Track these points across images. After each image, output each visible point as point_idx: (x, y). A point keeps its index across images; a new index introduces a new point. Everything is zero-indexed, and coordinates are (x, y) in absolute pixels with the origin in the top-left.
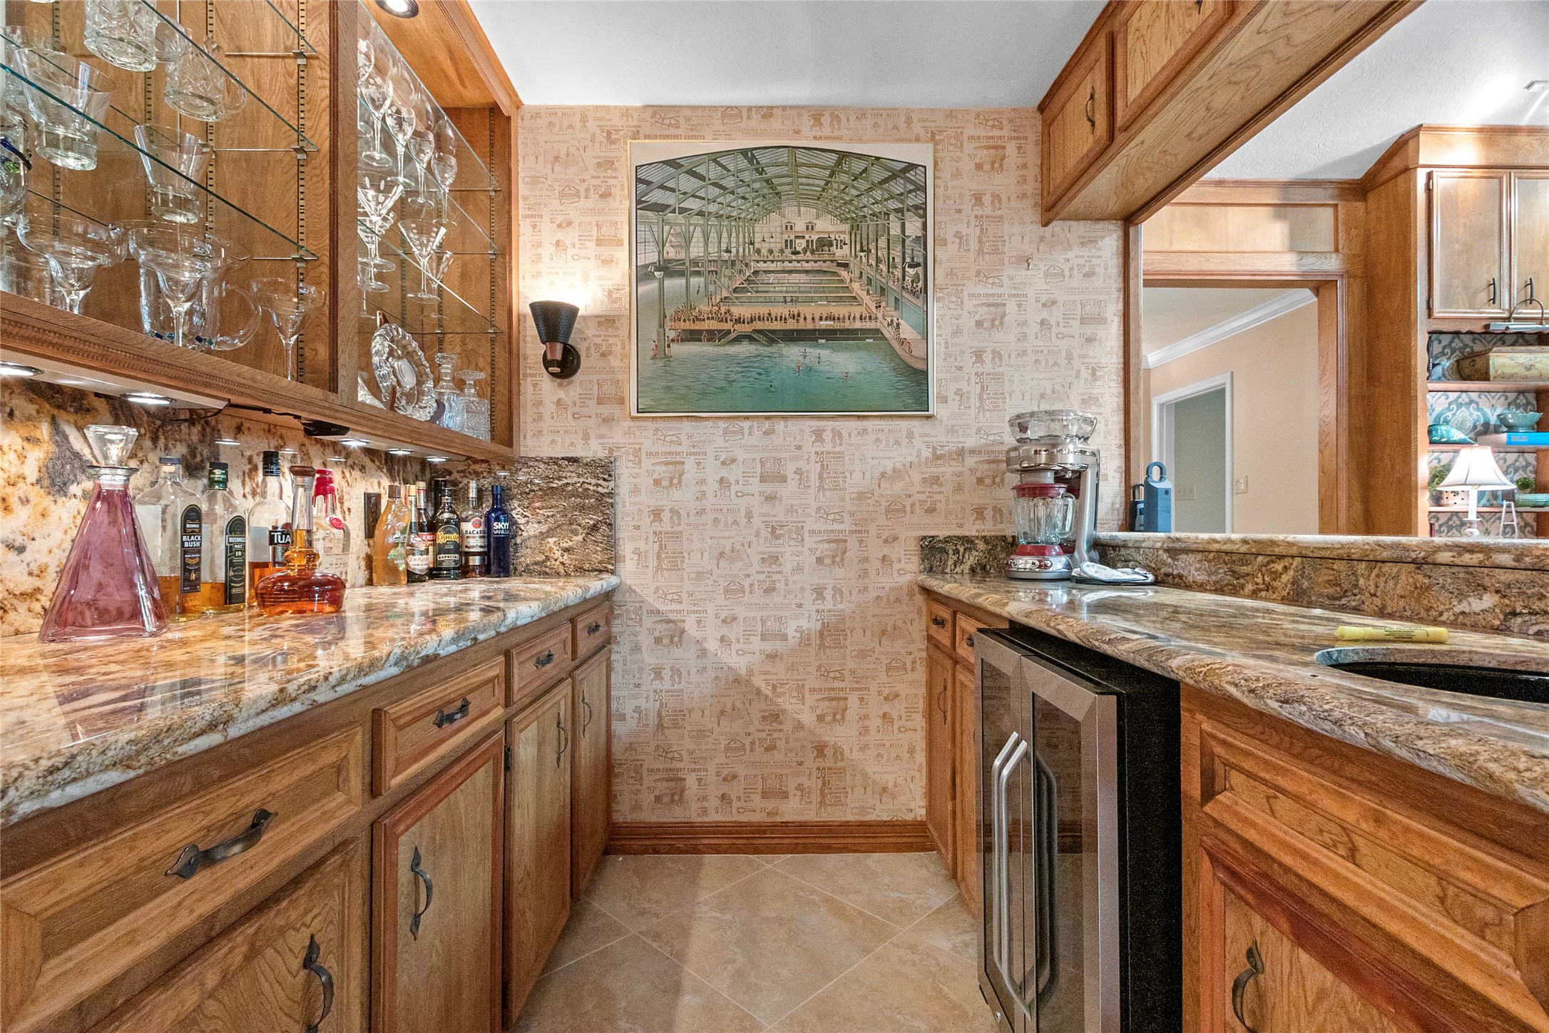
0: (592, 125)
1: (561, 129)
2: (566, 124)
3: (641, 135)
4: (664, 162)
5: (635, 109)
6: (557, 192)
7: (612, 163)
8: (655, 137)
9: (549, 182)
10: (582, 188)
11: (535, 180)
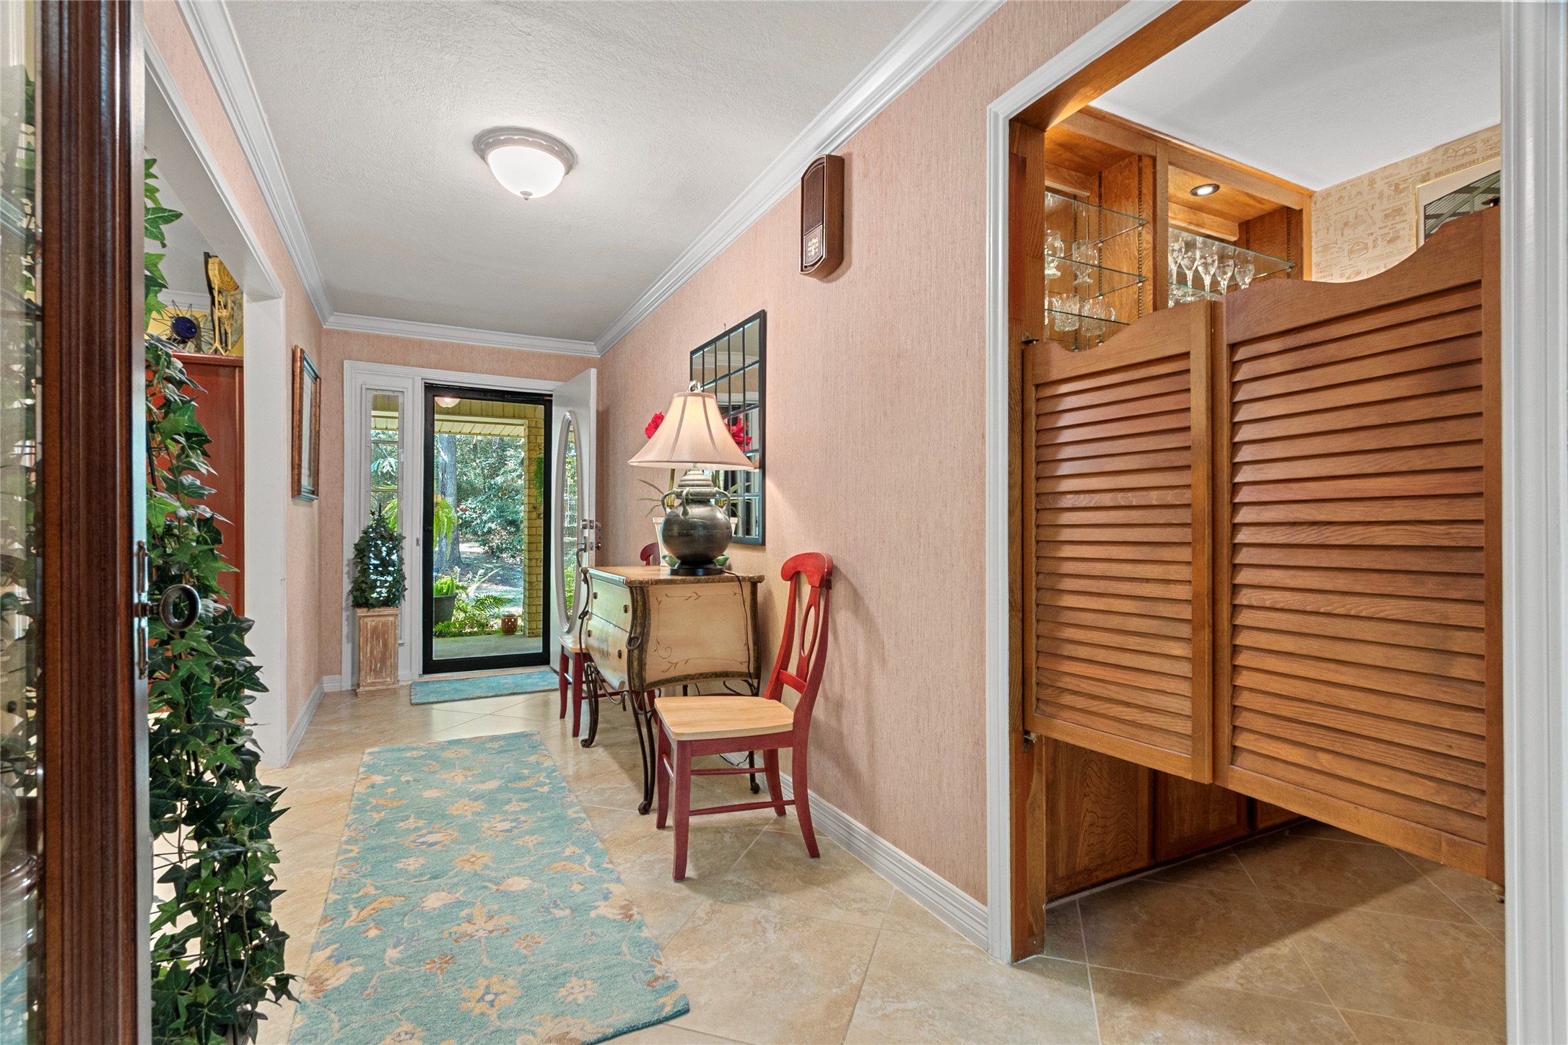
0: (1380, 185)
1: (1350, 198)
2: (1354, 193)
3: (1432, 175)
4: (1456, 192)
5: (1425, 154)
6: (1346, 253)
7: (1401, 209)
8: (1448, 171)
9: (1339, 245)
10: (1370, 241)
11: (1326, 248)
